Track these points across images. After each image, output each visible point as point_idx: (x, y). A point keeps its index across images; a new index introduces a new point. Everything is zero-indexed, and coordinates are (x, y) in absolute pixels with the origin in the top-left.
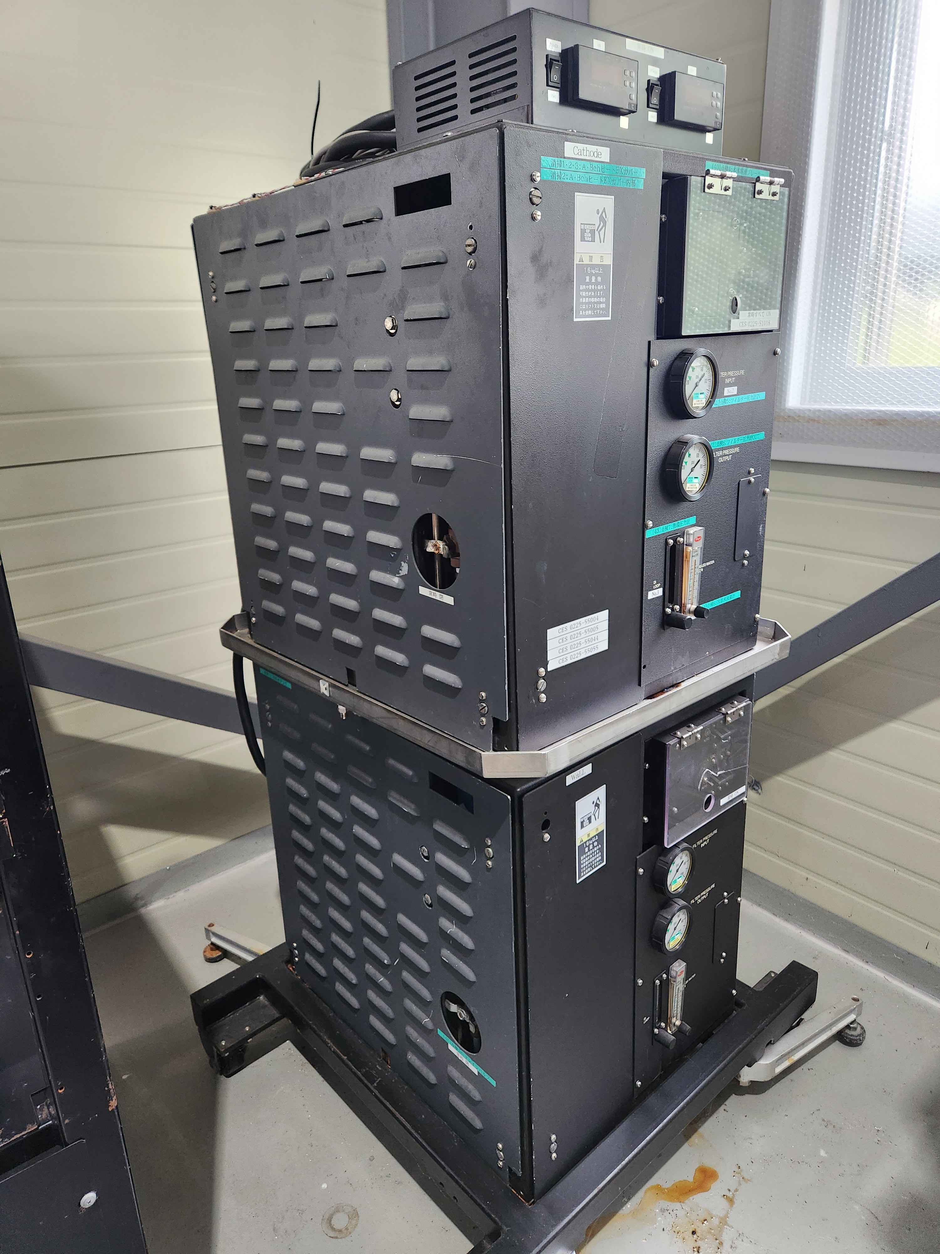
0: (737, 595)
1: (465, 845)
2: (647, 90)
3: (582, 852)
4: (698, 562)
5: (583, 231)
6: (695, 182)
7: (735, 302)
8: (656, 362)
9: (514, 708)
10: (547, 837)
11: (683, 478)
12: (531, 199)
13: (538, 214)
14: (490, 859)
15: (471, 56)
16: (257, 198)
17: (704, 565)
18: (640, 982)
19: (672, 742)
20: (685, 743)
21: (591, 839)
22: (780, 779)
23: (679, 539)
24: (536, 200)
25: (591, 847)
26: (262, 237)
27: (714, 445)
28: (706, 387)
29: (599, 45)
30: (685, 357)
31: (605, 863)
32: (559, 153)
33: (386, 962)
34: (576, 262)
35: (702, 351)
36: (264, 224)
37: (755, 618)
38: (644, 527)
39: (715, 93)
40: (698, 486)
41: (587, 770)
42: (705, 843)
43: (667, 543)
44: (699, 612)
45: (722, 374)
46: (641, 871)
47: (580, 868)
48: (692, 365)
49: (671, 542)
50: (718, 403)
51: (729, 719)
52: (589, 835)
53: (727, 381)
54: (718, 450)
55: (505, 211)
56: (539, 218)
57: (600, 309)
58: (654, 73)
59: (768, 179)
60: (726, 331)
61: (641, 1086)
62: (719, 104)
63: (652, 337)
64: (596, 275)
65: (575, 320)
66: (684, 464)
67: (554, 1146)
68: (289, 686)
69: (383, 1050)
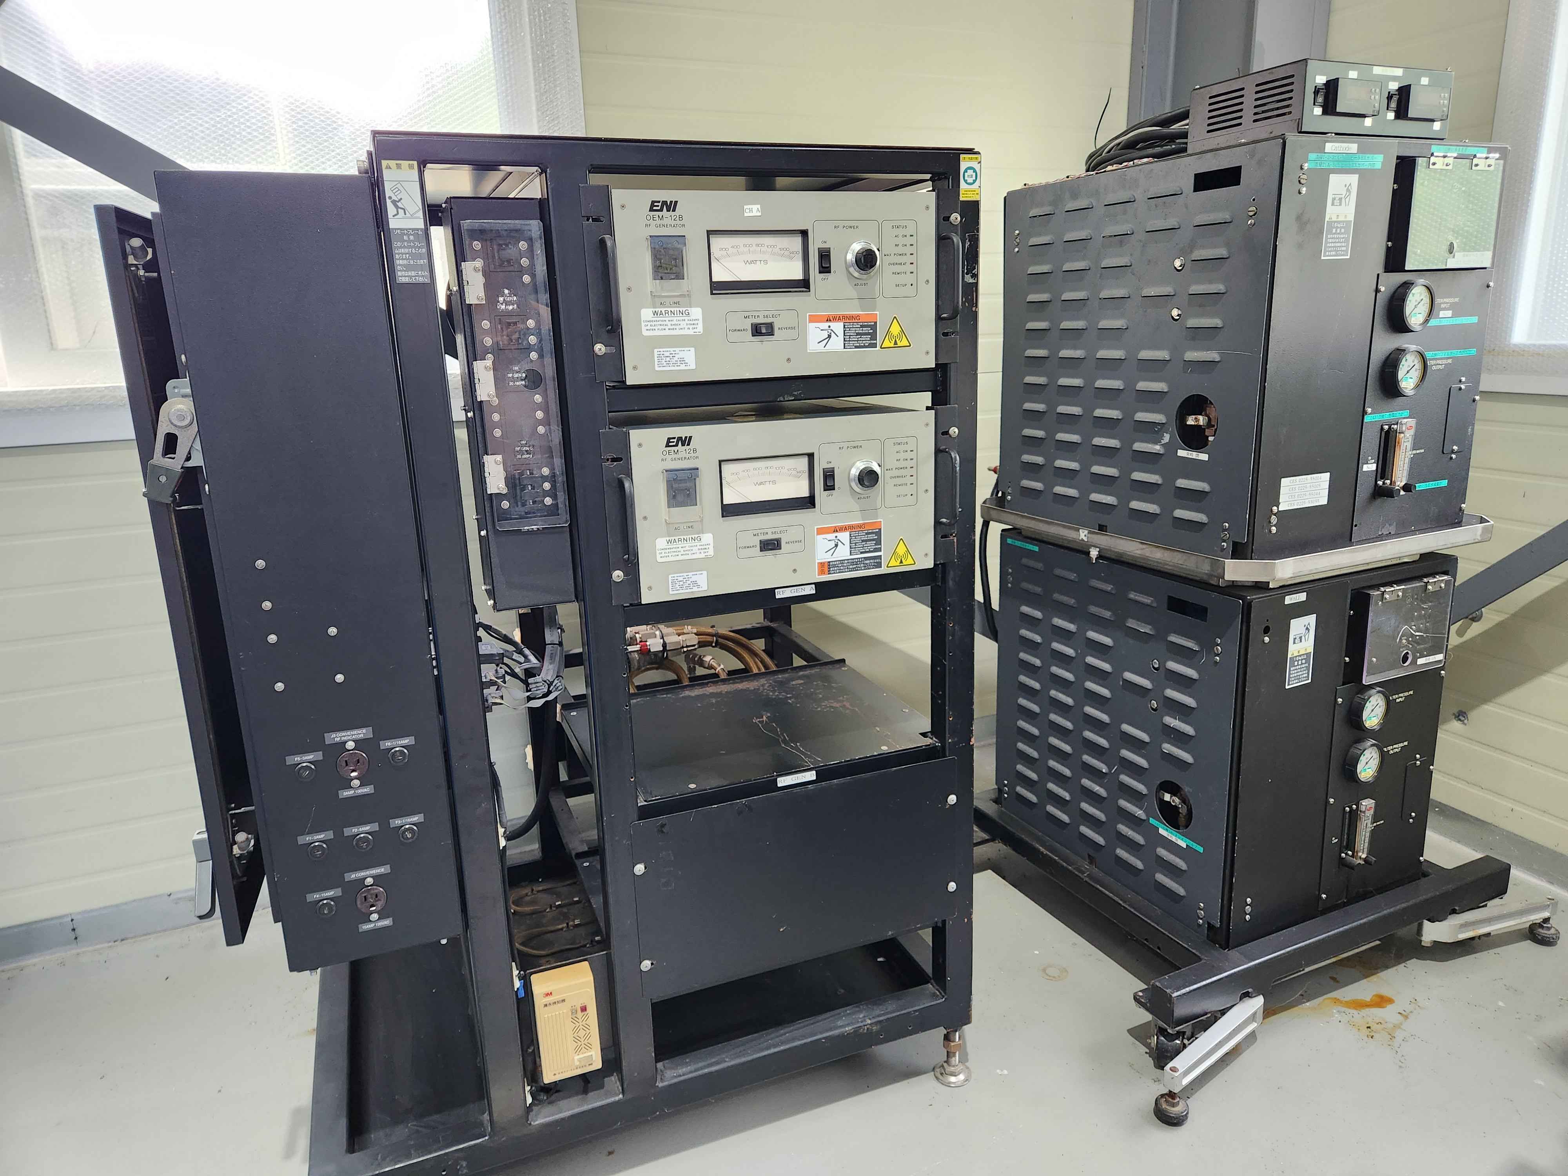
0: (1444, 483)
1: (1196, 648)
2: (1388, 98)
3: (1292, 665)
4: (1409, 448)
5: (1334, 199)
6: (1420, 162)
7: (1452, 245)
8: (1383, 289)
9: (1251, 533)
10: (1267, 639)
11: (1400, 377)
12: (1299, 181)
13: (1304, 190)
14: (1218, 655)
15: (1257, 85)
16: (1069, 179)
17: (1415, 452)
18: (1332, 800)
19: (1375, 593)
20: (1387, 596)
21: (1300, 656)
22: (1488, 708)
23: (1393, 426)
24: (1302, 181)
25: (1300, 663)
26: (1071, 206)
27: (1429, 355)
28: (1424, 308)
29: (1353, 74)
30: (1406, 286)
31: (1310, 681)
32: (1322, 150)
33: (1104, 771)
34: (1327, 219)
35: (1421, 281)
36: (1075, 196)
37: (1461, 508)
38: (1364, 413)
39: (1443, 95)
40: (1412, 386)
41: (1302, 597)
42: (1400, 699)
43: (1382, 429)
44: (1407, 488)
45: (1437, 301)
46: (1340, 700)
47: (1289, 677)
48: (1413, 291)
49: (1386, 427)
50: (1433, 322)
51: (1430, 587)
52: (1299, 652)
53: (1443, 306)
54: (1430, 360)
55: (1281, 189)
56: (1304, 192)
57: (1342, 251)
58: (1394, 86)
59: (1485, 155)
60: (1444, 267)
61: (1326, 898)
62: (1446, 102)
63: (1380, 269)
64: (1341, 228)
65: (1323, 258)
66: (1401, 366)
67: (1248, 909)
68: (1036, 549)
69: (1089, 856)
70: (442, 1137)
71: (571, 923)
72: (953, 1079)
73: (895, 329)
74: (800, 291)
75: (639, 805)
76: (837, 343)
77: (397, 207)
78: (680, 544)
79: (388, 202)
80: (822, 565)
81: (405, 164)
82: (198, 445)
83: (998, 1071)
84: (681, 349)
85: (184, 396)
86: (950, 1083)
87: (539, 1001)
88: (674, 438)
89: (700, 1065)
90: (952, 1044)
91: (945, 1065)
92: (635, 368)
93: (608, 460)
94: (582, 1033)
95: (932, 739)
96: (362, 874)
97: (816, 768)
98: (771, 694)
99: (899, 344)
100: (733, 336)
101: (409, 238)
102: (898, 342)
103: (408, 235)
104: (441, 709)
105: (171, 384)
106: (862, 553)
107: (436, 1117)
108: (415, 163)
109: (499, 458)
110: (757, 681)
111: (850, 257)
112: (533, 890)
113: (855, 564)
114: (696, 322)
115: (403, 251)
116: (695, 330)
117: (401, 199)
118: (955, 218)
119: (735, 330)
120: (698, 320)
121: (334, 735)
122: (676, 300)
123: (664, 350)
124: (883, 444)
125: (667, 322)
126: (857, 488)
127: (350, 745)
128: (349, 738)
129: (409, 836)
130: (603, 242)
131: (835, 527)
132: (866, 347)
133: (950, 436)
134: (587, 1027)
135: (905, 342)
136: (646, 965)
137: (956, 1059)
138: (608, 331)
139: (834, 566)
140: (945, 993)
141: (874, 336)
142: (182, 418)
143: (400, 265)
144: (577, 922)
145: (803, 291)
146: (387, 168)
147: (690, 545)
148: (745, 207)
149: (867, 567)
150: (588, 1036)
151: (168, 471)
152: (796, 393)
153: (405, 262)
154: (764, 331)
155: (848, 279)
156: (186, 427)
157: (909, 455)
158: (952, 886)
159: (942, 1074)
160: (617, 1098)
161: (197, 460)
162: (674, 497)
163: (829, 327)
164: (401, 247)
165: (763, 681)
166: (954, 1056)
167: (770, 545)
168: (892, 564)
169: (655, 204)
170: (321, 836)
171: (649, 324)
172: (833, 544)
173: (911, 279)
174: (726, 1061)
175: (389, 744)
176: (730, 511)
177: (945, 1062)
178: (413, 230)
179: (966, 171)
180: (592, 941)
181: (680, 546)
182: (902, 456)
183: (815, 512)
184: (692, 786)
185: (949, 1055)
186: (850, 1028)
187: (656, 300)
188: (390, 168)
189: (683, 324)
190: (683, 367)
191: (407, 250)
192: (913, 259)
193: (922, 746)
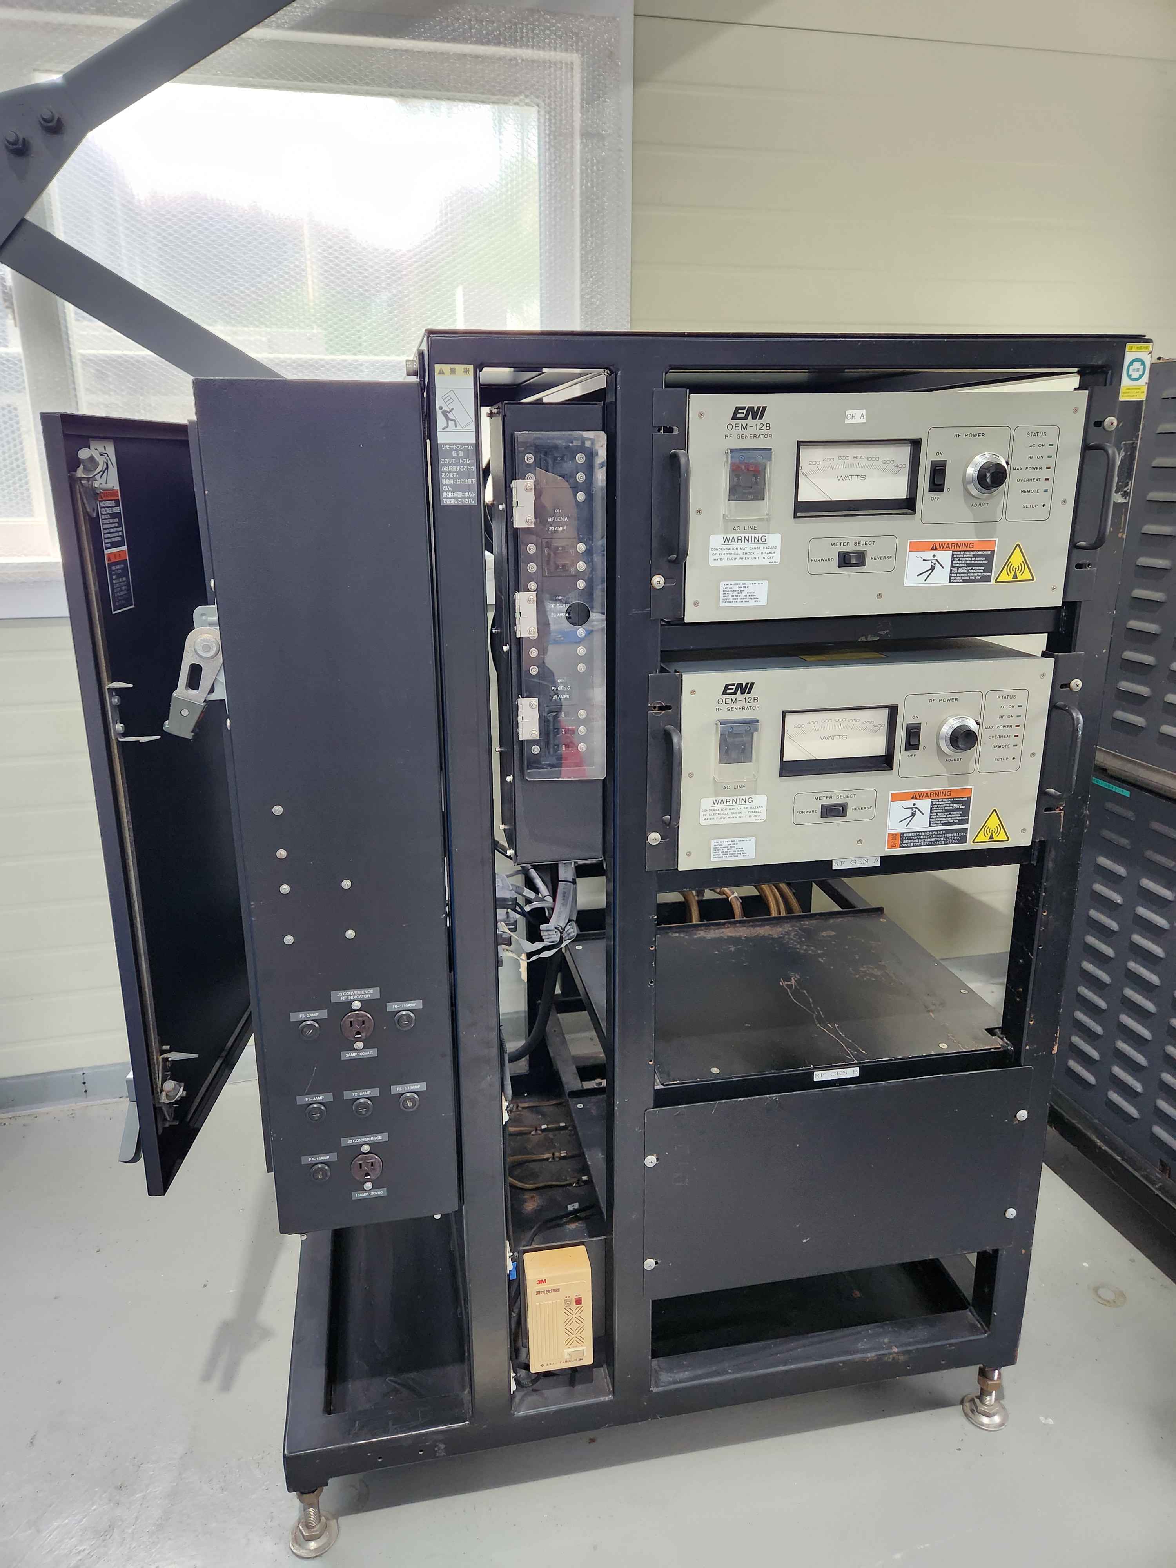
68: (1127, 794)
69: (1161, 1161)
70: (421, 1412)
71: (557, 1154)
72: (985, 1420)
73: (1017, 559)
74: (903, 514)
75: (656, 1088)
76: (941, 576)
77: (448, 419)
78: (729, 806)
79: (439, 413)
80: (893, 836)
81: (459, 368)
82: (222, 678)
83: (1041, 1418)
84: (751, 582)
85: (211, 624)
86: (983, 1424)
87: (532, 1287)
88: (733, 685)
89: (700, 1372)
90: (990, 1383)
91: (977, 1401)
92: (696, 603)
93: (655, 708)
94: (574, 1326)
95: (1002, 1039)
96: (359, 1140)
97: (860, 1063)
98: (798, 946)
99: (1020, 578)
100: (815, 567)
101: (458, 454)
102: (1018, 575)
103: (457, 451)
104: (452, 966)
105: (199, 611)
106: (944, 824)
107: (413, 1375)
108: (471, 367)
109: (534, 701)
110: (781, 927)
111: (972, 471)
112: (517, 1107)
113: (933, 837)
114: (772, 550)
115: (450, 469)
116: (771, 560)
117: (453, 409)
118: (1111, 422)
119: (819, 560)
120: (775, 548)
121: (340, 994)
122: (752, 525)
123: (732, 583)
124: (984, 699)
125: (739, 551)
126: (946, 748)
127: (357, 1005)
128: (356, 997)
129: (410, 1104)
130: (675, 458)
131: (915, 793)
132: (979, 581)
133: (1071, 690)
134: (580, 1320)
135: (1027, 575)
136: (650, 1264)
137: (990, 1399)
138: (670, 561)
139: (909, 838)
140: (988, 1328)
141: (988, 568)
142: (207, 648)
143: (446, 485)
144: (563, 1154)
145: (906, 514)
146: (440, 373)
147: (740, 807)
148: (848, 412)
149: (948, 841)
150: (580, 1329)
151: (190, 705)
152: (882, 633)
153: (452, 482)
154: (853, 561)
155: (964, 496)
156: (213, 657)
157: (1017, 711)
158: (1011, 1213)
159: (972, 1411)
160: (607, 1399)
161: (220, 694)
162: (727, 752)
163: (934, 556)
164: (448, 465)
165: (787, 927)
166: (990, 1394)
167: (833, 811)
168: (981, 838)
169: (740, 411)
170: (320, 1098)
171: (718, 552)
172: (909, 813)
173: (1044, 498)
174: (728, 1373)
175: (396, 1007)
176: (789, 769)
177: (977, 1397)
178: (463, 444)
179: (1131, 363)
180: (578, 1180)
181: (728, 808)
182: (1007, 712)
183: (891, 774)
184: (715, 1070)
185: (983, 1393)
186: (873, 1354)
187: (730, 525)
188: (443, 373)
189: (758, 553)
190: (752, 603)
191: (454, 469)
192: (1048, 474)
193: (990, 1049)
